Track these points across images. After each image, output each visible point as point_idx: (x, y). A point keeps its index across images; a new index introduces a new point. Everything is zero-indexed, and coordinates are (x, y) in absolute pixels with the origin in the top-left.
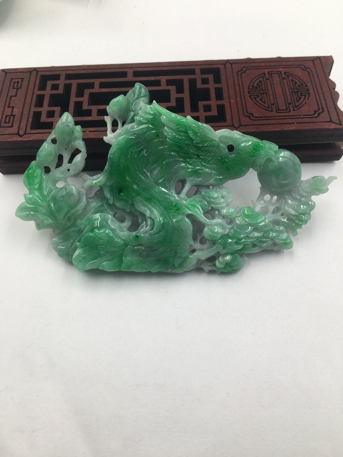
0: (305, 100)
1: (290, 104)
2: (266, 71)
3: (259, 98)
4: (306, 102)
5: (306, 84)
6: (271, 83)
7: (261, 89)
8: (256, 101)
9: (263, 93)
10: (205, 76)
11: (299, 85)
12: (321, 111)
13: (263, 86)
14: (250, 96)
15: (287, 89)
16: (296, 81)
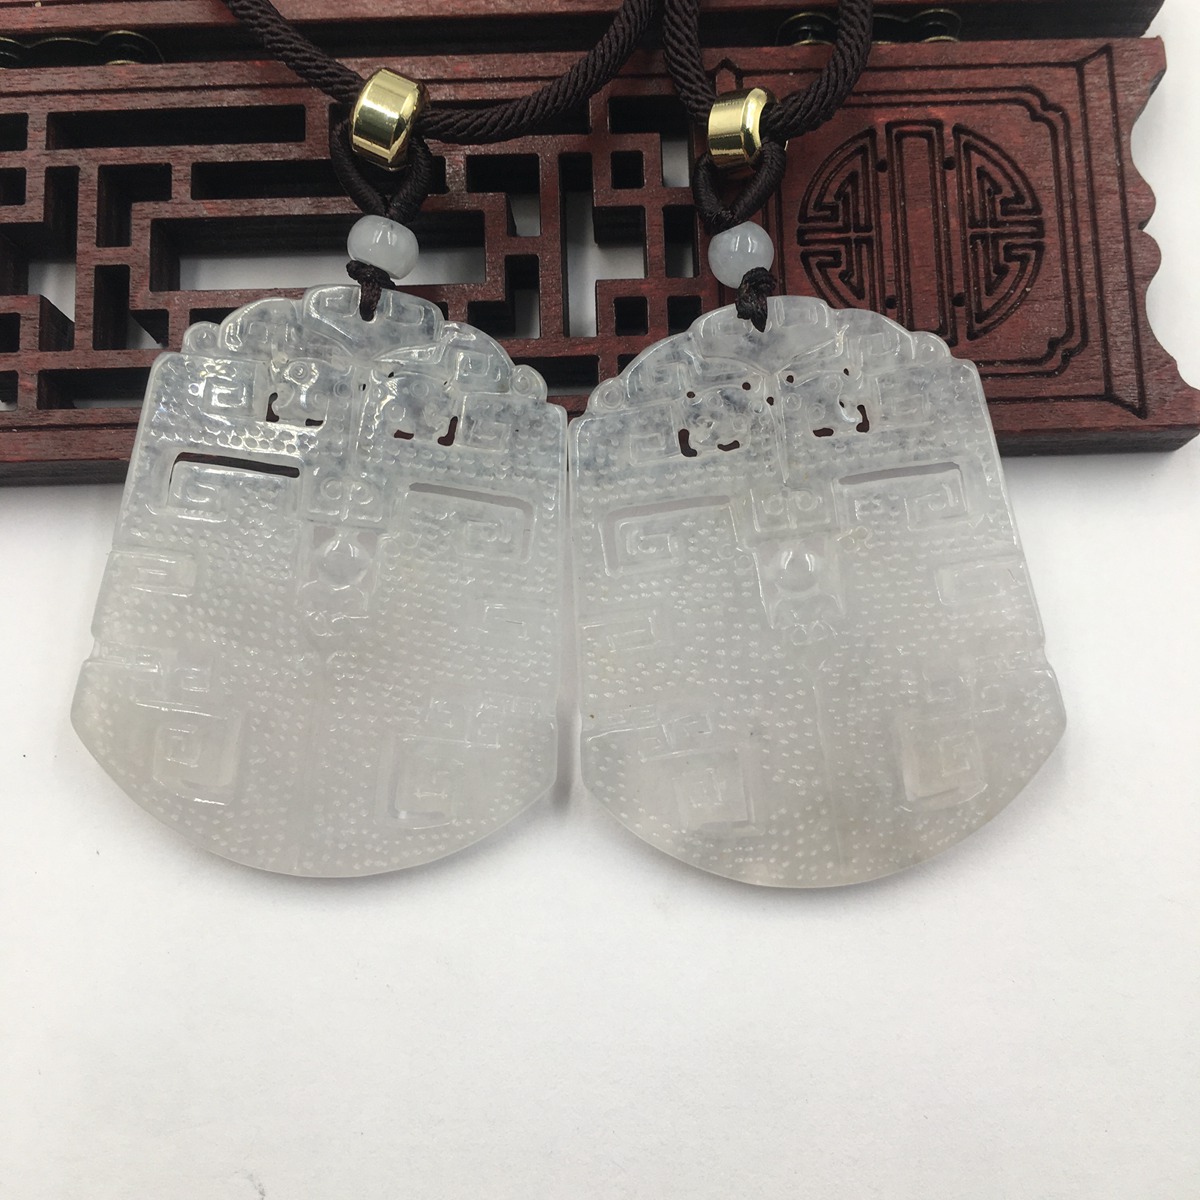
0: (1022, 285)
1: (958, 301)
2: (881, 118)
3: (839, 270)
4: (1024, 290)
5: (1035, 199)
6: (892, 189)
7: (852, 221)
8: (827, 280)
9: (859, 242)
10: (630, 142)
11: (1004, 202)
12: (1075, 341)
13: (861, 201)
14: (805, 257)
15: (954, 222)
16: (999, 177)
